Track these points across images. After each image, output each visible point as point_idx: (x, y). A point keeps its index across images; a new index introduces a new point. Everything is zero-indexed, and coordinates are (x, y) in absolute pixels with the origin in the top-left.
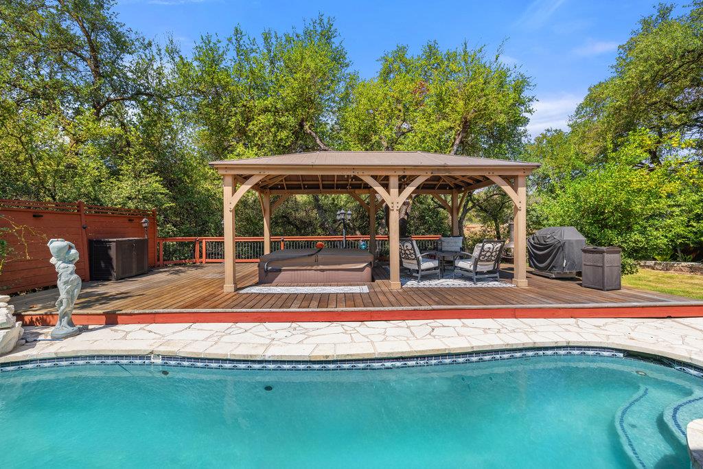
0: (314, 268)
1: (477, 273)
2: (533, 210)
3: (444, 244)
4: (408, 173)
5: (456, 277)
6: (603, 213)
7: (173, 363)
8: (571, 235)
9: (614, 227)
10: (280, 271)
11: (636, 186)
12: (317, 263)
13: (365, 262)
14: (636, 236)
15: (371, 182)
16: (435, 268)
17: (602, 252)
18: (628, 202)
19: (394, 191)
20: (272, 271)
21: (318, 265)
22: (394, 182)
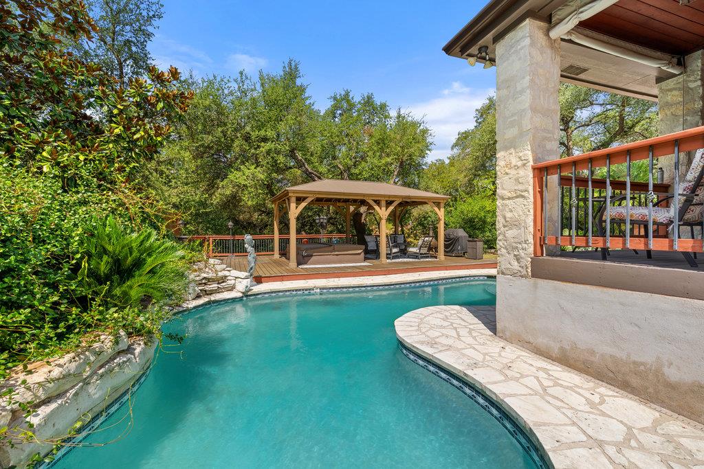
0: (333, 253)
1: (421, 254)
2: (429, 217)
3: (398, 239)
4: (391, 199)
5: (408, 257)
6: (474, 222)
7: (325, 291)
8: (461, 233)
9: (478, 229)
10: (312, 256)
11: (488, 209)
12: (334, 250)
13: (361, 249)
14: (488, 234)
15: (372, 203)
16: (398, 252)
17: (476, 241)
18: (485, 216)
19: (384, 209)
20: (306, 256)
21: (335, 251)
22: (383, 203)
